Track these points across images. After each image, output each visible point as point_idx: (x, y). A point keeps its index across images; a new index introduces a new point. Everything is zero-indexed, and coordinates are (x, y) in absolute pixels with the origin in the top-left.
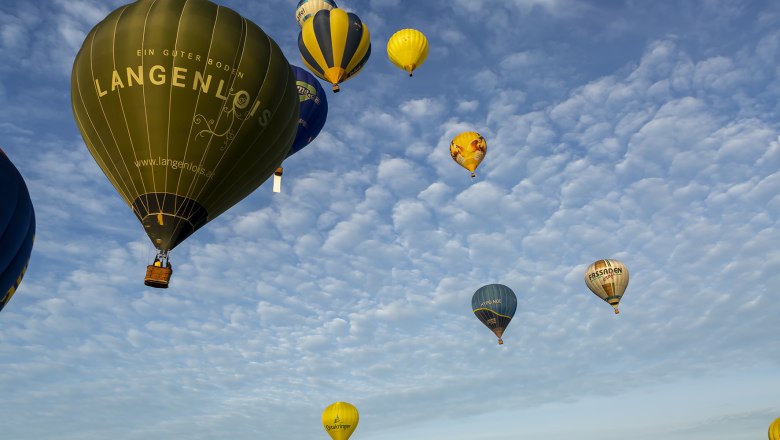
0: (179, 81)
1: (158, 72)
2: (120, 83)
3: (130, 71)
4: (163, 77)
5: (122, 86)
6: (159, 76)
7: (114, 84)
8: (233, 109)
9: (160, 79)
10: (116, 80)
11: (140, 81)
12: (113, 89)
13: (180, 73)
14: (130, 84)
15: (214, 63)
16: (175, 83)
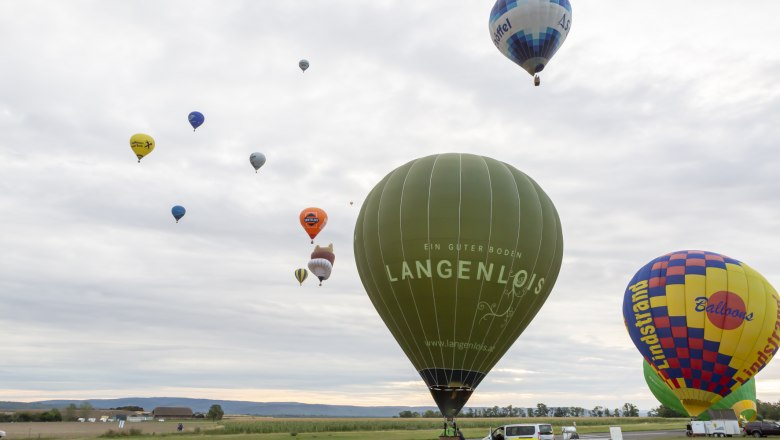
0: (464, 273)
1: (444, 267)
2: (409, 273)
3: (418, 264)
4: (450, 271)
5: (412, 277)
6: (446, 270)
7: (404, 274)
8: (513, 290)
9: (447, 273)
10: (406, 271)
11: (429, 274)
12: (404, 278)
13: (465, 266)
14: (420, 277)
15: (495, 250)
16: (460, 276)
